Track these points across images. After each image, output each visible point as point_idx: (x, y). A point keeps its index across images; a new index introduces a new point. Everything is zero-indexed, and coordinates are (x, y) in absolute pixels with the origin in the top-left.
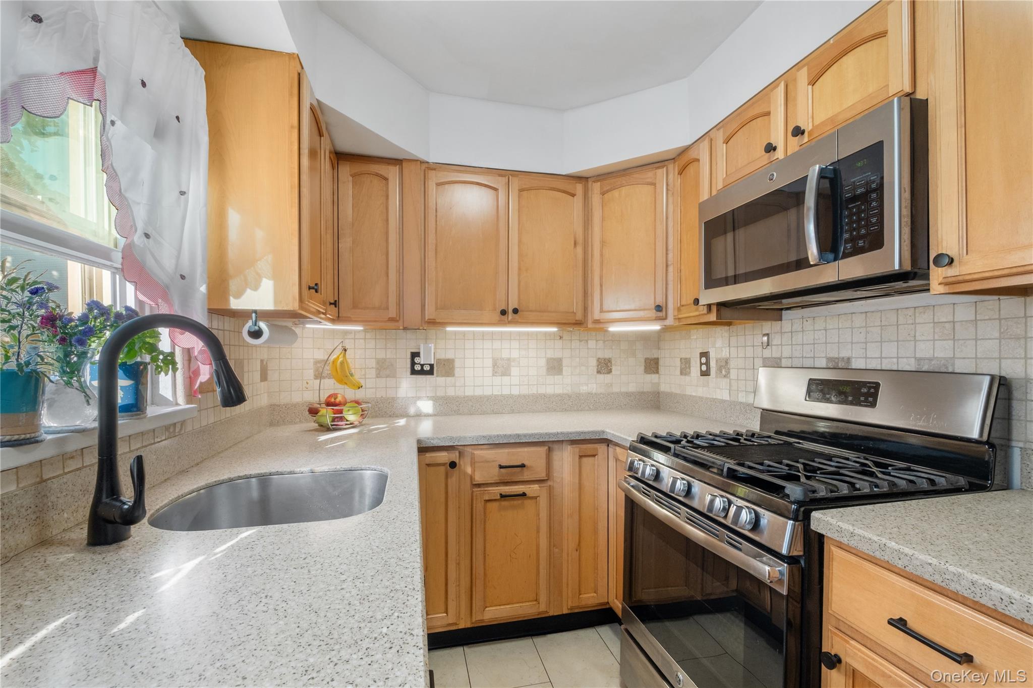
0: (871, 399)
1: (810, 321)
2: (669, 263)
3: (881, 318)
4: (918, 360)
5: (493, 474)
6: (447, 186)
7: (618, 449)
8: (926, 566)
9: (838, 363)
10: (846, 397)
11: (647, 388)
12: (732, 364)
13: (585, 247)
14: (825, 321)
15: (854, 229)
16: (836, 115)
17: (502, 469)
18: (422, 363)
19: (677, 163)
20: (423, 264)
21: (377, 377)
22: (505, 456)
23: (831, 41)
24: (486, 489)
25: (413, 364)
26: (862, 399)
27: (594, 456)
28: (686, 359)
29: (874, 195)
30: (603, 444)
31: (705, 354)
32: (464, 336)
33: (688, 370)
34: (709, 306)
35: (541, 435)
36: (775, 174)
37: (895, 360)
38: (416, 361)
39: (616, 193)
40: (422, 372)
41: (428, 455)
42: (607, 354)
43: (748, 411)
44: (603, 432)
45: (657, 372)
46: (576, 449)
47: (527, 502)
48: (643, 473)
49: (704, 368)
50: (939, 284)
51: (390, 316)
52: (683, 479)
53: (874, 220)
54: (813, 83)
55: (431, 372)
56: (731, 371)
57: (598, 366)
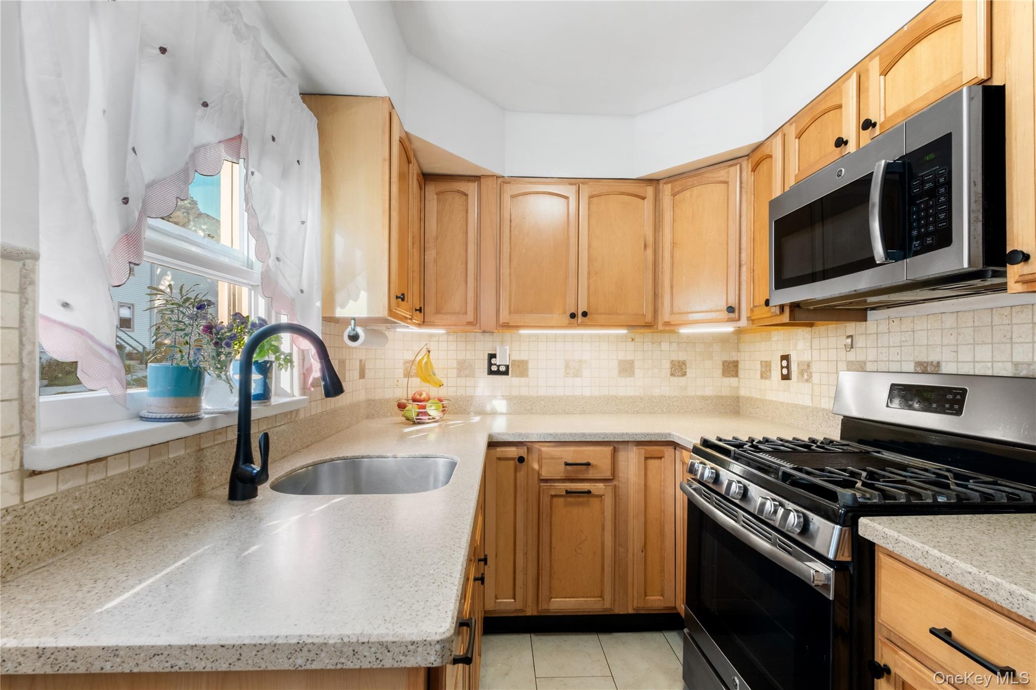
0: (956, 407)
1: (897, 322)
2: (743, 263)
3: (974, 318)
4: (1015, 365)
5: (559, 471)
6: (520, 198)
7: (684, 451)
8: (966, 575)
9: (926, 367)
10: (931, 404)
11: (726, 392)
12: (814, 368)
13: (655, 250)
14: (913, 322)
15: (923, 226)
16: (909, 106)
17: (567, 467)
18: (498, 364)
19: (750, 160)
20: (498, 271)
21: (458, 377)
22: (570, 454)
23: (905, 28)
24: (553, 484)
25: (490, 364)
26: (947, 406)
27: (661, 458)
28: (766, 362)
29: (942, 190)
30: (671, 447)
31: (785, 357)
32: (538, 338)
33: (768, 373)
34: (782, 307)
35: (606, 435)
36: (843, 170)
37: (989, 365)
38: (493, 362)
39: (687, 194)
40: (498, 373)
41: (499, 449)
42: (681, 357)
43: (831, 418)
44: (670, 434)
45: (737, 376)
46: (642, 450)
47: (592, 500)
48: (702, 475)
49: (785, 371)
50: (1016, 282)
51: (468, 320)
52: (739, 482)
53: (942, 216)
54: (885, 73)
55: (506, 373)
56: (814, 375)
57: (671, 368)
